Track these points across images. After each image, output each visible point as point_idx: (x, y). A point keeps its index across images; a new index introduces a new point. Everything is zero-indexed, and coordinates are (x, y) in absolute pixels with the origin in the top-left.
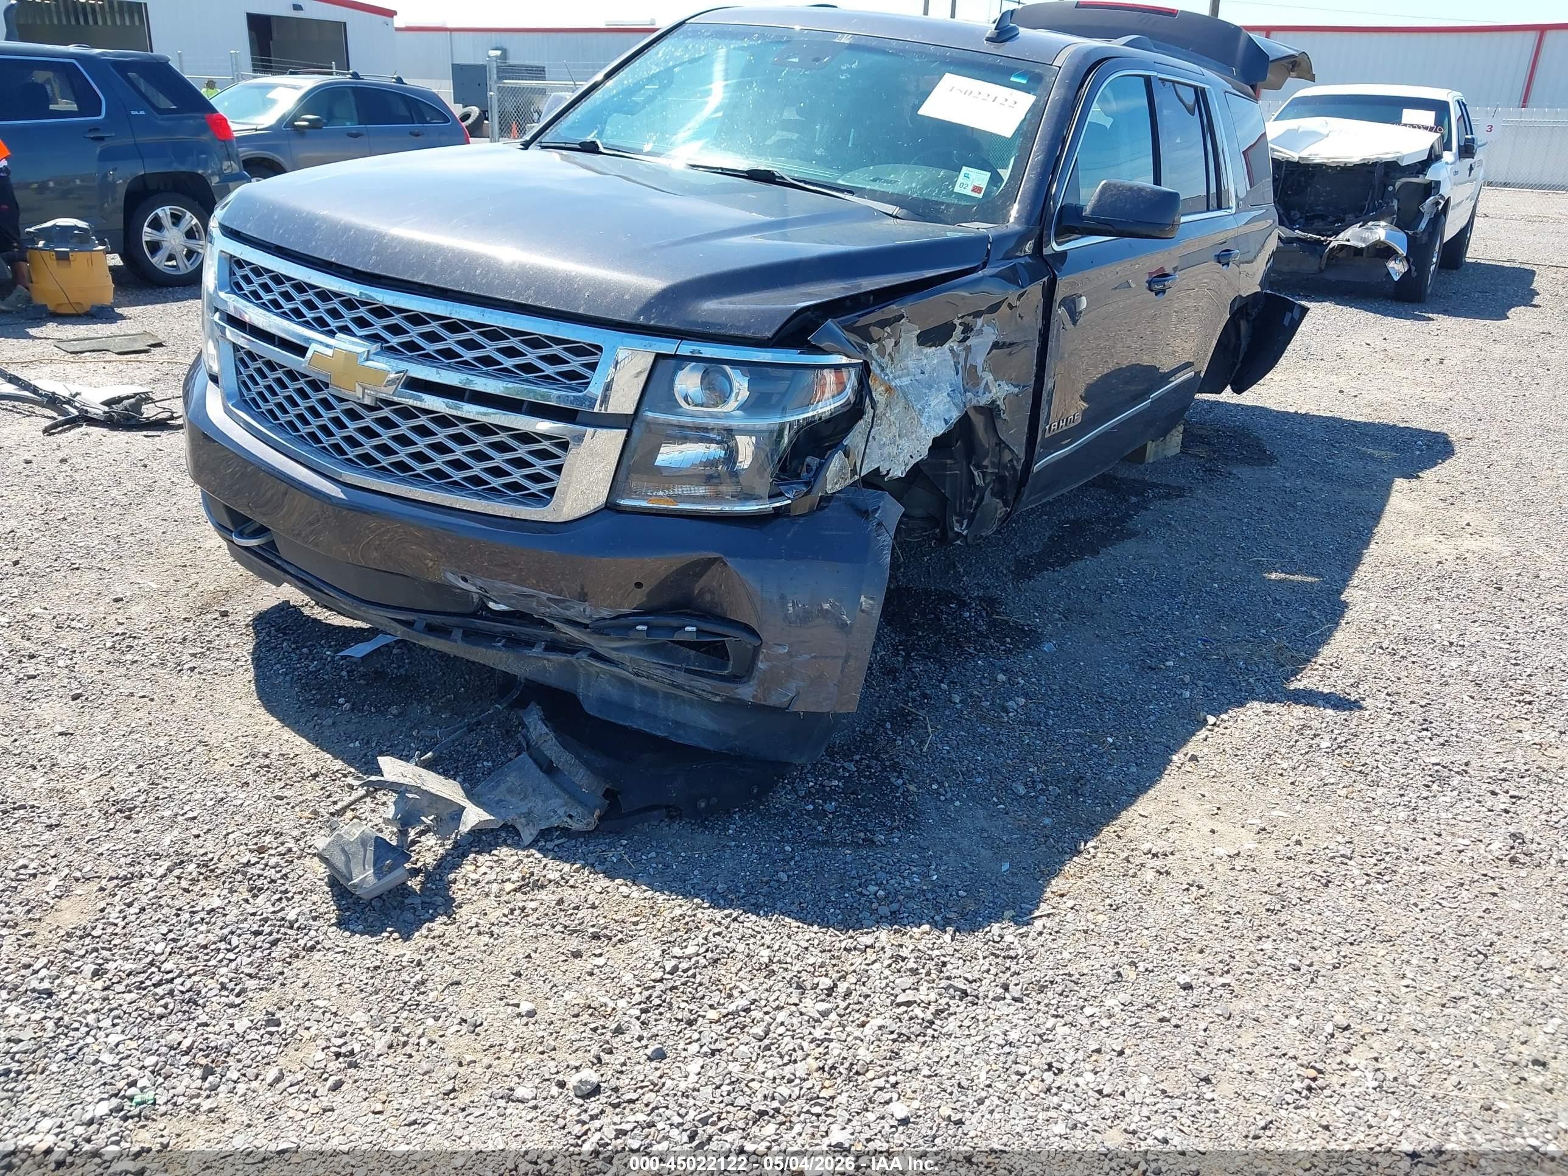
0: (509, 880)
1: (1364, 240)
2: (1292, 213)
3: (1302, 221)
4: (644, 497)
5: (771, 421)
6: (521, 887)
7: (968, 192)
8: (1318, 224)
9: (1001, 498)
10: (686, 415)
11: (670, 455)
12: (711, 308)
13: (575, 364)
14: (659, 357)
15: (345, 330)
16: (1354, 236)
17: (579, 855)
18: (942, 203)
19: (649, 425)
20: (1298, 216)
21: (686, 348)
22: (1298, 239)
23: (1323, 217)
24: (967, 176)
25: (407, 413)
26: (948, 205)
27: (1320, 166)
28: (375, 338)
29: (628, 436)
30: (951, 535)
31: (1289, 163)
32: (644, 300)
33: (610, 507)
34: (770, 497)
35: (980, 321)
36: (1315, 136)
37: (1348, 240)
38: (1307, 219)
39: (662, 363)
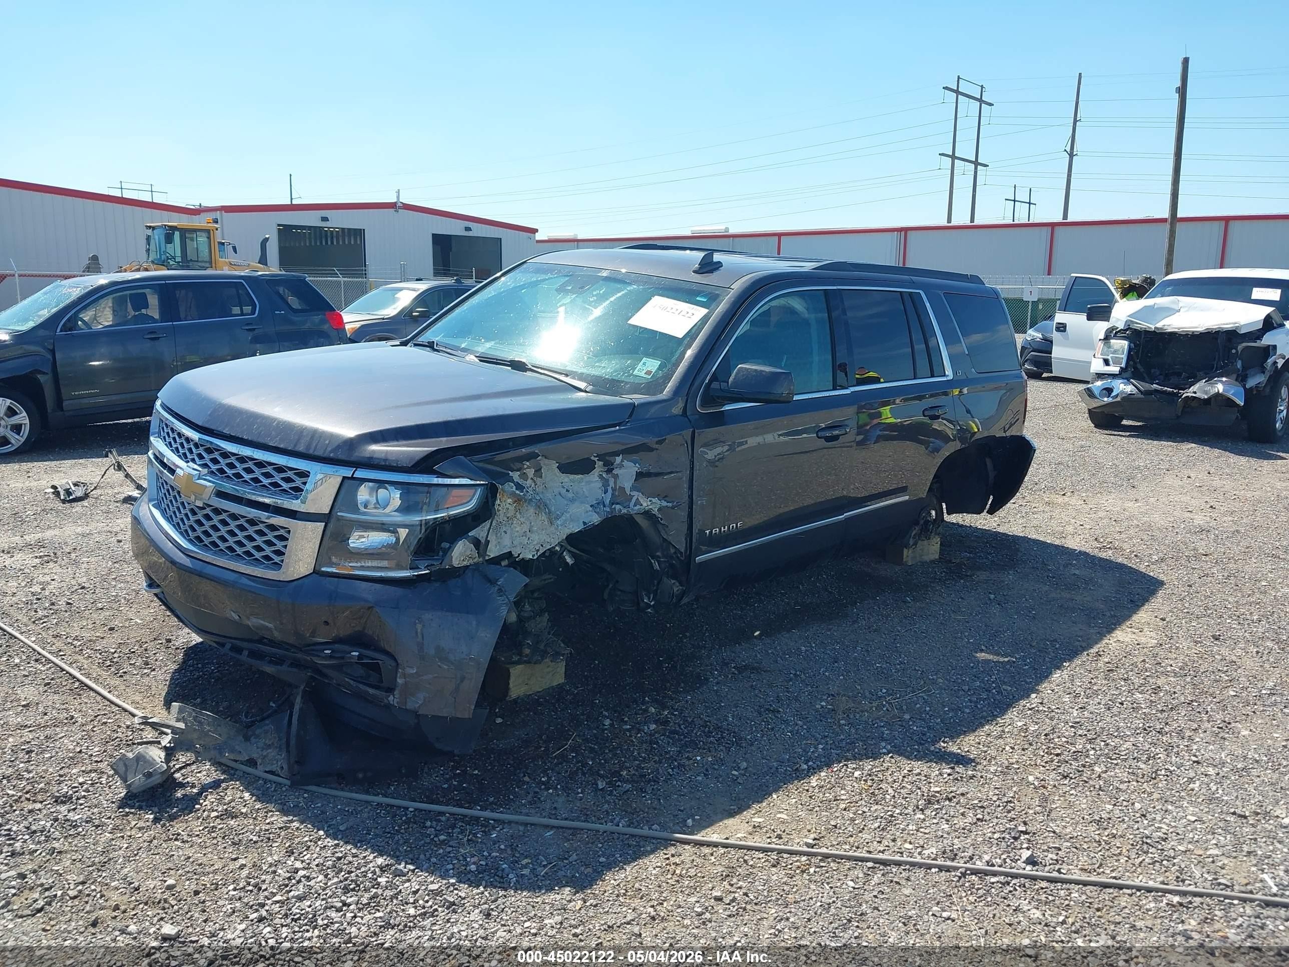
0: (216, 810)
1: (1206, 393)
2: (1153, 371)
3: (1162, 377)
4: (336, 565)
5: (416, 518)
6: (222, 815)
7: (642, 374)
8: (1174, 380)
9: (675, 578)
10: (364, 514)
11: (359, 540)
12: (376, 448)
13: (298, 482)
14: (344, 478)
15: (193, 460)
16: (1199, 390)
17: (273, 801)
18: (623, 382)
19: (339, 519)
20: (1158, 373)
21: (360, 474)
22: (1156, 391)
23: (1179, 374)
24: (644, 364)
25: (217, 511)
26: (627, 383)
27: (1173, 335)
28: (205, 466)
29: (325, 526)
30: (642, 605)
31: (1147, 332)
32: (336, 444)
33: (316, 572)
34: (411, 569)
35: (618, 459)
36: (1169, 311)
37: (1195, 393)
38: (1167, 375)
39: (347, 482)
